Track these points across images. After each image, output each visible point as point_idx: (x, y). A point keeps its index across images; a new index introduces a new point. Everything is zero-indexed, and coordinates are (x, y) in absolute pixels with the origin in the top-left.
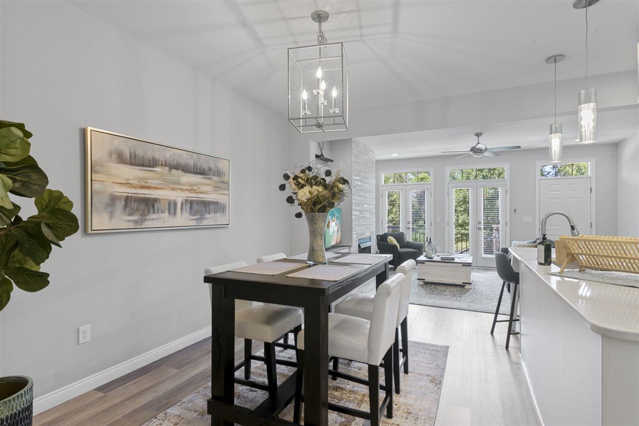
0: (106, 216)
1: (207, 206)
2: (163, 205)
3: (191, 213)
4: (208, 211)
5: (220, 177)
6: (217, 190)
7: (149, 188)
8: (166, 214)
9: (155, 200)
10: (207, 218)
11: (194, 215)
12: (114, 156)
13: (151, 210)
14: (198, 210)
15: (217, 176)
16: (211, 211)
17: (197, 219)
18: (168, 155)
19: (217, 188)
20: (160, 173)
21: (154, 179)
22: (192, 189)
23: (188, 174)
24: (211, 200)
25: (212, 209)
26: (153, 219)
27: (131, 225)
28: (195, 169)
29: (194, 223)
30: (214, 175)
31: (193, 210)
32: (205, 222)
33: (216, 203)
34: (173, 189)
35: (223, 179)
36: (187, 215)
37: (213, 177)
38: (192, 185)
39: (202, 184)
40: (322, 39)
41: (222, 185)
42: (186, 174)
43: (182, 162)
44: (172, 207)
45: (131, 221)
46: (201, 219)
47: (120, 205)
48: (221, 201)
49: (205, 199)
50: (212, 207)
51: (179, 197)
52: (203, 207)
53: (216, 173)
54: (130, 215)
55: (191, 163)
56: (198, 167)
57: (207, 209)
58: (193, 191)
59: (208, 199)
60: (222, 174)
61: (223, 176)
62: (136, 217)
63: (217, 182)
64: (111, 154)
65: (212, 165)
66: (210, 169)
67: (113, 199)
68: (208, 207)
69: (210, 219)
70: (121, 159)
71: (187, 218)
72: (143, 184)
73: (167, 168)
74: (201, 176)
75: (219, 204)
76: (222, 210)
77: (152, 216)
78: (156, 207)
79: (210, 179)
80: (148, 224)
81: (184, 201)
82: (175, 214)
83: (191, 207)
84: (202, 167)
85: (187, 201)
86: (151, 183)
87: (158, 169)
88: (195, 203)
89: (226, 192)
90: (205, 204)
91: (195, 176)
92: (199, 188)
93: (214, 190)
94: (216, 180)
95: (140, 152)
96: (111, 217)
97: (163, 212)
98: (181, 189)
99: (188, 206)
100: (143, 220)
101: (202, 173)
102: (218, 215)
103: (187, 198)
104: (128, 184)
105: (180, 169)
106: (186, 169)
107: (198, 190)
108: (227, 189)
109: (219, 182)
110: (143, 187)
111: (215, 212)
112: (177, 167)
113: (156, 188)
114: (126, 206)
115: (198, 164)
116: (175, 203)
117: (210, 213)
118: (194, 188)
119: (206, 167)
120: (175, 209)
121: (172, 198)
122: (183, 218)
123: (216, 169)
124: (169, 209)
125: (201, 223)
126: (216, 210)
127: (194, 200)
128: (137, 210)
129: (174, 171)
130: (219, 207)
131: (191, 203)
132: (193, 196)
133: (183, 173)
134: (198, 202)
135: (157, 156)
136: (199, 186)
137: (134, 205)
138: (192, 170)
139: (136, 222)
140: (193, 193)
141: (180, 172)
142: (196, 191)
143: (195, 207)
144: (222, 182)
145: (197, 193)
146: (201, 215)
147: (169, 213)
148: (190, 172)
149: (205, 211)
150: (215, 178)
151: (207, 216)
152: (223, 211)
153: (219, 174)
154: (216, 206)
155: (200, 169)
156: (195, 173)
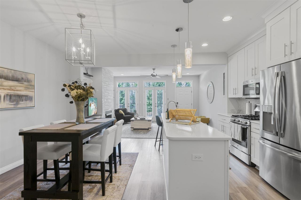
3: (10, 101)
4: (21, 100)
5: (29, 82)
6: (27, 89)
10: (21, 104)
11: (12, 102)
14: (15, 100)
15: (27, 82)
16: (23, 100)
17: (14, 104)
19: (27, 88)
22: (11, 89)
23: (8, 81)
24: (24, 94)
25: (24, 99)
28: (13, 78)
29: (12, 106)
30: (25, 81)
31: (11, 100)
32: (19, 106)
33: (26, 96)
35: (31, 84)
36: (7, 102)
37: (24, 83)
38: (11, 87)
39: (17, 86)
40: (82, 26)
41: (30, 87)
42: (6, 81)
43: (4, 74)
46: (17, 104)
48: (30, 95)
49: (20, 94)
50: (24, 98)
51: (2, 93)
52: (18, 98)
53: (26, 81)
55: (11, 75)
56: (15, 78)
57: (21, 99)
58: (11, 90)
59: (21, 94)
60: (30, 81)
61: (31, 82)
63: (27, 85)
65: (24, 76)
66: (22, 78)
68: (22, 98)
69: (22, 104)
71: (8, 104)
74: (17, 82)
75: (28, 97)
76: (30, 99)
81: (6, 95)
83: (10, 98)
84: (17, 77)
85: (7, 95)
88: (13, 96)
89: (33, 90)
90: (20, 96)
91: (13, 82)
92: (15, 88)
93: (25, 89)
94: (27, 84)
98: (3, 89)
99: (9, 97)
101: (17, 80)
102: (28, 102)
103: (7, 93)
105: (3, 78)
106: (6, 78)
107: (15, 89)
108: (33, 89)
109: (28, 85)
111: (26, 100)
115: (15, 76)
117: (22, 101)
118: (12, 88)
119: (20, 77)
122: (5, 104)
123: (26, 78)
125: (17, 106)
126: (26, 99)
127: (12, 94)
131: (11, 96)
132: (12, 92)
133: (5, 80)
134: (15, 96)
136: (15, 87)
138: (11, 79)
140: (12, 90)
141: (3, 80)
142: (14, 90)
143: (13, 98)
144: (30, 85)
145: (14, 91)
146: (17, 102)
148: (10, 80)
149: (19, 100)
150: (26, 83)
151: (21, 102)
152: (31, 100)
153: (28, 81)
154: (26, 98)
155: (16, 78)
156: (12, 80)
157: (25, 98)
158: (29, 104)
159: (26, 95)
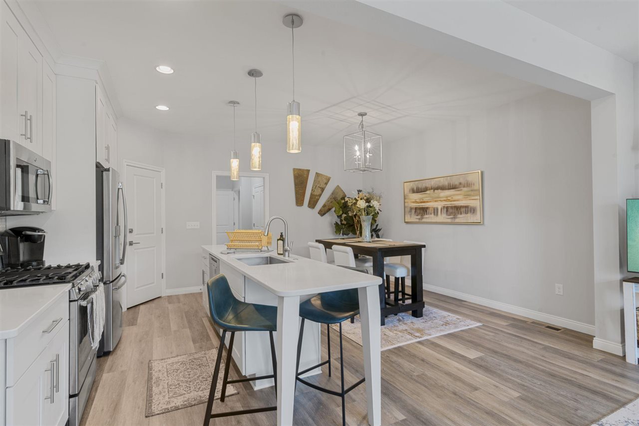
0: (409, 216)
1: (459, 209)
2: (431, 210)
3: (447, 214)
5: (469, 187)
6: (467, 198)
7: (424, 202)
8: (433, 215)
9: (427, 208)
10: (459, 218)
11: (449, 216)
12: (411, 191)
13: (426, 213)
14: (452, 212)
15: (467, 187)
17: (451, 218)
18: (433, 183)
19: (467, 196)
20: (429, 194)
21: (426, 197)
23: (445, 191)
24: (462, 205)
26: (427, 218)
27: (418, 221)
28: (449, 186)
29: (449, 221)
30: (464, 187)
32: (457, 220)
33: (466, 207)
34: (436, 201)
35: (472, 188)
36: (444, 215)
37: (462, 188)
38: (447, 197)
39: (454, 195)
41: (472, 193)
42: (443, 191)
43: (441, 185)
44: (435, 211)
45: (417, 218)
46: (455, 218)
47: (413, 211)
48: (471, 205)
49: (457, 205)
51: (439, 205)
52: (456, 210)
53: (466, 185)
54: (417, 216)
55: (446, 184)
56: (451, 185)
58: (448, 201)
59: (459, 205)
61: (473, 186)
62: (419, 217)
64: (410, 191)
65: (462, 181)
66: (460, 184)
67: (411, 209)
69: (461, 218)
70: (414, 191)
71: (445, 218)
72: (422, 201)
73: (432, 190)
74: (453, 190)
75: (469, 207)
76: (472, 211)
77: (426, 216)
78: (427, 211)
79: (461, 190)
80: (424, 220)
82: (437, 215)
83: (447, 211)
85: (444, 207)
86: (425, 199)
87: (428, 192)
88: (449, 208)
89: (478, 197)
90: (458, 208)
91: (450, 191)
94: (467, 190)
95: (420, 186)
96: (411, 217)
97: (431, 214)
98: (440, 200)
99: (445, 210)
100: (422, 218)
101: (453, 187)
102: (469, 215)
103: (444, 205)
104: (416, 202)
106: (443, 188)
107: (452, 200)
108: (478, 195)
109: (469, 191)
110: (421, 202)
111: (466, 213)
112: (437, 188)
113: (427, 202)
114: (415, 212)
115: (451, 183)
116: (437, 209)
117: (461, 214)
118: (449, 198)
119: (457, 183)
120: (437, 212)
121: (435, 206)
122: (442, 217)
123: (466, 182)
124: (434, 212)
125: (454, 221)
127: (449, 206)
128: (420, 213)
129: (436, 191)
130: (469, 209)
131: (447, 208)
132: (448, 204)
133: (441, 191)
134: (452, 207)
135: (427, 186)
136: (452, 197)
137: (418, 211)
138: (447, 187)
139: (419, 219)
141: (439, 191)
143: (450, 210)
144: (472, 191)
145: (451, 201)
147: (434, 214)
148: (446, 189)
150: (465, 189)
151: (459, 216)
152: (474, 213)
153: (468, 185)
154: (467, 209)
155: (453, 185)
156: (449, 189)
157: (464, 209)
158: (470, 218)
159: (466, 205)
